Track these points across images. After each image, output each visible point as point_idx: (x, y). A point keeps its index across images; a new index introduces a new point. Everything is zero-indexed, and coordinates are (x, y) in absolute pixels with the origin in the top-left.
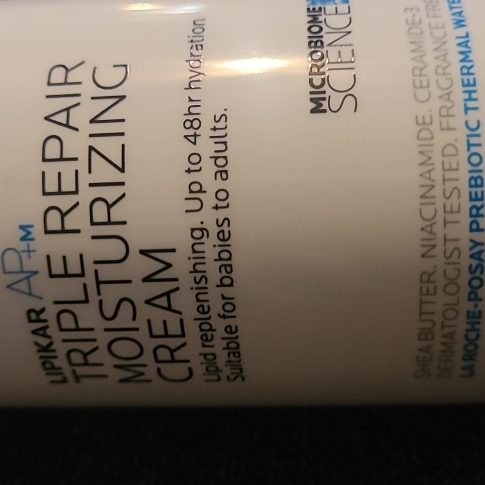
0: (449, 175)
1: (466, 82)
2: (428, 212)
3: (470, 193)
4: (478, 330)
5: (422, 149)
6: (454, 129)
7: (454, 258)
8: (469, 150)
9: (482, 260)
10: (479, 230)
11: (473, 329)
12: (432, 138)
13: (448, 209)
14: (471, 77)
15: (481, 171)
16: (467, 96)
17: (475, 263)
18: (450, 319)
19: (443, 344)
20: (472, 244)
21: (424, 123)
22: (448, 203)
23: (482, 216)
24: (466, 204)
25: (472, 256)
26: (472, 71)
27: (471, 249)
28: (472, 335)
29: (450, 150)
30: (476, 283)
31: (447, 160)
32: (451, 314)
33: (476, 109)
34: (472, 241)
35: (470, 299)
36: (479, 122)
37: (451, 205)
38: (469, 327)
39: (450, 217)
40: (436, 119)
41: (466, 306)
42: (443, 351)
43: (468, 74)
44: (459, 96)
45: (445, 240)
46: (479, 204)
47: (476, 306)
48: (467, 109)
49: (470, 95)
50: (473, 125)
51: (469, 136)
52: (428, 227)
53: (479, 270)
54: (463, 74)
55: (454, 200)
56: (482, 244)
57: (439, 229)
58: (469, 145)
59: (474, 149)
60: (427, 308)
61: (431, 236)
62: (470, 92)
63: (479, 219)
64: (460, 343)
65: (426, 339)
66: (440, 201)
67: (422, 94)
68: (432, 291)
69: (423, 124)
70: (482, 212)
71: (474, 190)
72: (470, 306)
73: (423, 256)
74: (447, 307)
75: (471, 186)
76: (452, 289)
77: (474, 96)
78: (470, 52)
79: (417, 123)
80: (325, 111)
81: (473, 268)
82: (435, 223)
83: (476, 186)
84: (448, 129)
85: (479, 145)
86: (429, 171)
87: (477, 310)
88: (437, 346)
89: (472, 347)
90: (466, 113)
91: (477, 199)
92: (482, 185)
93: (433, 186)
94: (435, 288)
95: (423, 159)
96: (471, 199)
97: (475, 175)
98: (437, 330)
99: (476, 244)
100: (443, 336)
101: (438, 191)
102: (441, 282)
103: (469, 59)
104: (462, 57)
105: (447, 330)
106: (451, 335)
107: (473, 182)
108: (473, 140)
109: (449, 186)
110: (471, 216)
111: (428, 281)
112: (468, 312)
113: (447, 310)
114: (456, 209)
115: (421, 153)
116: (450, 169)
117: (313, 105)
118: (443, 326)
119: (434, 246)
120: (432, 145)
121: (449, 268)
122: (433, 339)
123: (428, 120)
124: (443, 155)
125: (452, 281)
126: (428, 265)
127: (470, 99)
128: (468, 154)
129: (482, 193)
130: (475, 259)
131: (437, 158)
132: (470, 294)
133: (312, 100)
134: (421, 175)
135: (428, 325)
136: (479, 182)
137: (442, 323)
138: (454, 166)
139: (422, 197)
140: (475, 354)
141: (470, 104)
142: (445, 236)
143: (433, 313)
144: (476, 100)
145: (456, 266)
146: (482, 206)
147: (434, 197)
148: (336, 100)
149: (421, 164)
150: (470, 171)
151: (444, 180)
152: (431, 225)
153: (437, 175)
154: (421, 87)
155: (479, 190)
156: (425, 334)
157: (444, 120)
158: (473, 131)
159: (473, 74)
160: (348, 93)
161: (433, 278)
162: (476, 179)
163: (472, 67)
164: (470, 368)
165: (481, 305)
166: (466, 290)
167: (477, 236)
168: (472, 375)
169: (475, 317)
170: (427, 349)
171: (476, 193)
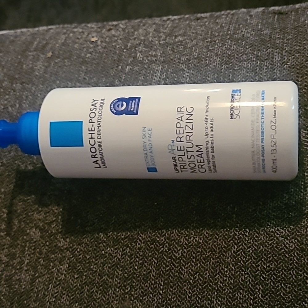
2: (253, 139)
3: (261, 136)
6: (259, 123)
7: (258, 148)
9: (264, 149)
10: (263, 143)
11: (263, 163)
12: (254, 124)
14: (263, 112)
15: (264, 131)
16: (262, 116)
17: (262, 149)
23: (264, 140)
24: (261, 138)
29: (258, 127)
30: (263, 153)
32: (259, 159)
36: (264, 121)
40: (255, 120)
44: (260, 116)
45: (256, 145)
48: (262, 119)
50: (262, 122)
52: (253, 142)
53: (263, 151)
55: (258, 137)
57: (255, 142)
58: (262, 126)
59: (263, 127)
60: (253, 158)
61: (254, 144)
64: (261, 165)
65: (254, 165)
66: (255, 137)
68: (254, 155)
69: (253, 121)
72: (262, 158)
74: (257, 158)
75: (261, 134)
78: (264, 106)
79: (251, 121)
80: (232, 118)
88: (257, 166)
89: (264, 166)
95: (252, 128)
98: (256, 163)
99: (263, 146)
101: (255, 135)
102: (256, 153)
106: (259, 164)
108: (263, 125)
110: (262, 140)
114: (258, 139)
117: (231, 117)
119: (254, 146)
120: (254, 126)
121: (257, 150)
125: (258, 153)
126: (253, 149)
128: (261, 128)
131: (255, 129)
133: (231, 116)
134: (252, 132)
136: (263, 133)
137: (257, 161)
138: (258, 130)
139: (252, 136)
140: (265, 168)
143: (255, 159)
144: (264, 117)
145: (259, 150)
146: (264, 138)
148: (235, 116)
149: (252, 130)
150: (261, 131)
151: (256, 133)
154: (253, 114)
156: (254, 163)
157: (257, 121)
158: (263, 123)
160: (238, 115)
161: (254, 152)
163: (264, 109)
164: (264, 171)
165: (264, 158)
166: (261, 155)
167: (263, 144)
168: (265, 172)
169: (263, 160)
170: (254, 167)
171: (263, 136)
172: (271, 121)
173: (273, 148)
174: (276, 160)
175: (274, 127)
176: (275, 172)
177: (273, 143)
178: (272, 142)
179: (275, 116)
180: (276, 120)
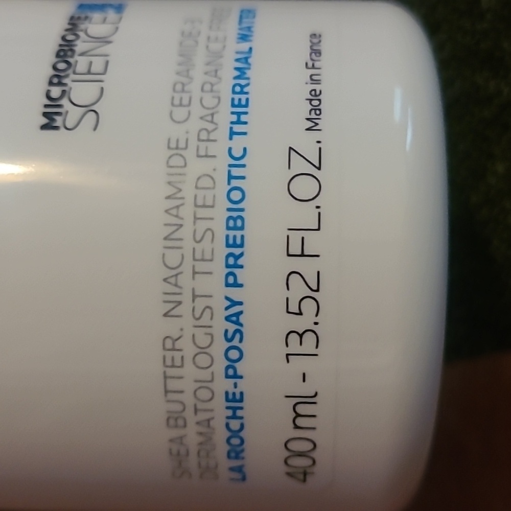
0: (202, 213)
1: (236, 102)
2: (173, 258)
3: (227, 237)
4: (241, 418)
5: (173, 179)
6: (213, 157)
7: (206, 320)
8: (229, 183)
9: (241, 325)
10: (236, 285)
11: (234, 417)
12: (185, 165)
13: (198, 256)
14: (243, 97)
15: (242, 210)
16: (234, 118)
17: (232, 328)
18: (203, 401)
19: (201, 434)
20: (228, 303)
21: (177, 148)
22: (199, 247)
23: (241, 267)
25: (227, 319)
26: (246, 90)
27: (227, 308)
28: (235, 424)
29: (207, 182)
30: (234, 354)
31: (201, 193)
32: (204, 394)
33: (245, 134)
34: (227, 298)
35: (227, 376)
36: (245, 149)
37: (203, 252)
38: (230, 413)
39: (200, 267)
40: (193, 143)
41: (223, 385)
42: (201, 444)
43: (242, 92)
44: (225, 116)
45: (194, 297)
46: (237, 251)
47: (235, 386)
48: (232, 134)
49: (239, 118)
50: (237, 153)
51: (230, 166)
52: (172, 278)
53: (238, 336)
54: (234, 92)
55: (206, 244)
56: (241, 303)
58: (230, 177)
59: (235, 183)
60: (173, 385)
61: (177, 290)
62: (239, 114)
63: (236, 271)
64: (221, 434)
65: (176, 426)
66: (188, 244)
67: (180, 113)
68: (178, 362)
69: (175, 148)
70: (240, 262)
71: (232, 233)
72: (228, 385)
73: (166, 315)
74: (199, 384)
75: (228, 228)
76: (203, 360)
77: (243, 118)
78: (249, 69)
79: (169, 148)
80: (56, 128)
81: (230, 335)
82: (181, 273)
83: (235, 228)
84: (207, 156)
85: (243, 178)
86: (178, 207)
87: (238, 391)
88: (192, 437)
89: (236, 441)
90: (231, 139)
91: (235, 245)
92: (242, 228)
93: (181, 226)
94: (182, 357)
95: (171, 191)
96: (228, 245)
97: (235, 214)
98: (189, 413)
99: (234, 303)
100: (198, 423)
101: (186, 233)
102: (189, 350)
103: (246, 76)
104: (237, 73)
105: (202, 416)
106: (208, 422)
107: (231, 223)
108: (236, 172)
109: (202, 226)
110: (228, 266)
111: (173, 349)
112: (227, 393)
113: (200, 388)
114: (208, 256)
115: (169, 183)
116: (204, 206)
117: (44, 121)
118: (196, 411)
119: (180, 303)
120: (184, 174)
121: (199, 332)
122: (185, 426)
123: (182, 144)
124: (197, 187)
125: (203, 350)
127: (239, 122)
128: (229, 187)
129: (242, 237)
130: (232, 322)
131: (188, 192)
132: (227, 368)
133: (45, 115)
134: (167, 211)
135: (179, 407)
136: (239, 223)
137: (195, 405)
138: (209, 203)
139: (165, 239)
140: (242, 451)
141: (237, 128)
142: (193, 290)
143: (182, 392)
144: (246, 123)
145: (208, 330)
146: (242, 255)
147: (181, 239)
148: (73, 114)
149: (168, 198)
150: (229, 210)
151: (196, 218)
152: (176, 275)
153: (187, 212)
154: (181, 105)
155: (238, 234)
156: (174, 420)
157: (203, 145)
158: (237, 160)
159: (247, 93)
160: (90, 109)
161: (178, 345)
162: (235, 219)
163: (248, 85)
164: (239, 469)
165: (243, 385)
166: (221, 364)
167: (235, 294)
168: (244, 479)
169: (235, 401)
170: (180, 440)
171: (235, 237)
172: (291, 148)
173: (300, 324)
174: (311, 399)
175: (304, 187)
176: (305, 475)
177: (298, 289)
178: (295, 280)
179: (317, 124)
180: (319, 142)
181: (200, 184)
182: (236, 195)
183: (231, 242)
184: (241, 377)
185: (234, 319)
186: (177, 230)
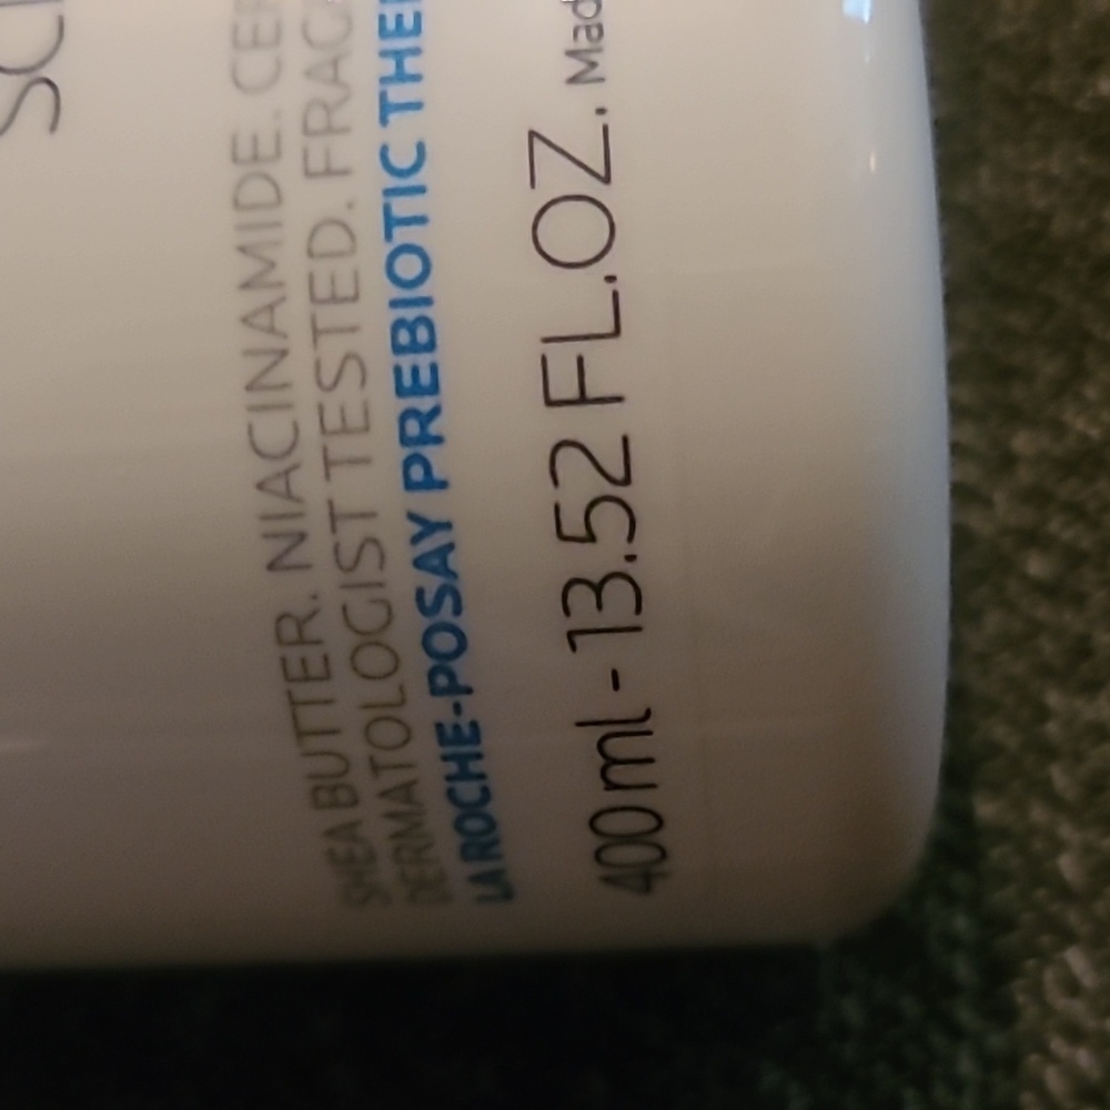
0: (330, 316)
1: (391, 24)
2: (274, 432)
3: (398, 371)
4: (481, 776)
5: (250, 238)
6: (345, 172)
7: (369, 569)
8: (389, 236)
9: (454, 575)
10: (432, 483)
11: (464, 775)
12: (279, 199)
13: (333, 421)
14: (408, 9)
15: (427, 301)
16: (389, 67)
17: (432, 583)
18: (387, 748)
19: (392, 815)
20: (416, 528)
21: (255, 158)
22: (332, 402)
23: (438, 440)
24: (387, 406)
25: (418, 563)
27: (415, 540)
28: (469, 791)
29: (332, 239)
30: (445, 642)
31: (322, 269)
32: (388, 733)
33: (417, 106)
34: (413, 517)
35: (435, 691)
36: (421, 148)
37: (342, 410)
38: (453, 767)
39: (341, 447)
40: (293, 141)
41: (427, 710)
42: (395, 836)
44: (366, 65)
45: (333, 517)
46: (425, 404)
47: (457, 708)
48: (386, 109)
49: (399, 65)
50: (403, 158)
51: (388, 192)
52: (278, 479)
53: (448, 602)
55: (349, 389)
56: (447, 526)
57: (308, 481)
58: (390, 223)
59: (402, 235)
60: (311, 717)
61: (291, 507)
62: (399, 56)
63: (429, 451)
65: (336, 804)
66: (305, 394)
67: (256, 66)
68: (316, 668)
69: (251, 158)
70: (434, 428)
71: (406, 362)
72: (441, 709)
73: (271, 566)
74: (374, 713)
75: (398, 349)
76: (374, 660)
77: (410, 65)
79: (235, 159)
81: (429, 598)
82: (296, 467)
83: (415, 347)
84: (329, 172)
85: (421, 220)
86: (271, 308)
87: (464, 722)
89: (474, 825)
90: (384, 120)
91: (417, 390)
92: (431, 346)
93: (284, 353)
94: (326, 659)
95: (248, 267)
96: (400, 391)
97: (410, 314)
98: (360, 778)
99: (428, 527)
100: (384, 794)
101: (297, 369)
102: (338, 642)
105: (390, 779)
106: (406, 791)
107: (404, 337)
108: (402, 206)
109: (333, 348)
110: (405, 440)
111: (302, 641)
112: (439, 726)
113: (377, 720)
114: (355, 418)
115: (242, 249)
116: (334, 299)
118: (375, 768)
119: (302, 537)
120: (277, 225)
121: (356, 600)
122: (355, 802)
123: (266, 147)
124: (310, 253)
125: (369, 639)
126: (290, 592)
127: (401, 76)
128: (389, 248)
129: (434, 369)
130: (434, 571)
131: (292, 266)
132: (432, 674)
134: (245, 320)
135: (329, 765)
136: (422, 335)
137: (371, 759)
138: (345, 289)
139: (249, 388)
140: (496, 842)
141: (397, 94)
142: (331, 504)
143: (333, 732)
144: (416, 78)
145: (377, 593)
146: (436, 411)
147: (285, 386)
149: (246, 285)
150: (394, 304)
151: (316, 332)
152: (287, 472)
153: (294, 315)
154: (256, 43)
155: (423, 360)
156: (329, 790)
157: (317, 147)
158: (404, 177)
160: (35, 76)
161: (312, 630)
162: (412, 328)
164: (493, 878)
165: (472, 707)
166: (417, 664)
167: (431, 505)
168: (508, 895)
169: (461, 742)
170: (348, 831)
171: (415, 371)
172: (532, 135)
173: (593, 561)
174: (638, 725)
175: (574, 231)
176: (645, 879)
177: (580, 482)
178: (570, 460)
179: (593, 65)
180: (601, 111)
181: (319, 246)
182: (409, 267)
183: (407, 380)
184: (469, 691)
185: (435, 562)
186: (275, 363)
